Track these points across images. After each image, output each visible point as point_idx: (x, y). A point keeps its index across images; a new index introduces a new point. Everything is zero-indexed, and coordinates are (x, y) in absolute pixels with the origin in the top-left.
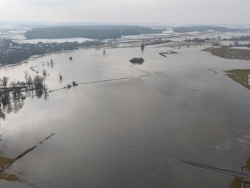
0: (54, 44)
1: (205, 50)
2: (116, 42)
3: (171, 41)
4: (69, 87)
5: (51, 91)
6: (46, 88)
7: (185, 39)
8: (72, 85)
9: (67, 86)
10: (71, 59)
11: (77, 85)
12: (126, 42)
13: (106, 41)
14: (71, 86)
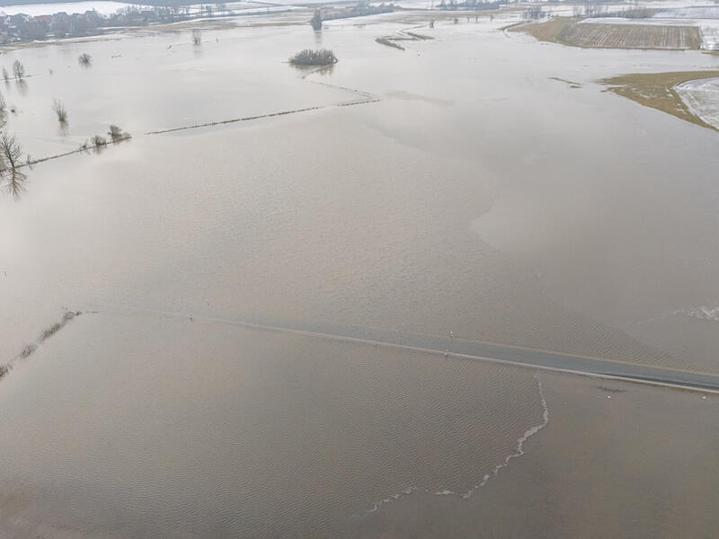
0: (18, 19)
1: (512, 28)
2: (226, 13)
3: (399, 8)
4: (99, 144)
5: (31, 161)
6: (12, 150)
7: (440, 3)
8: (109, 139)
9: (90, 144)
10: (85, 61)
11: (128, 138)
12: (259, 13)
13: (194, 10)
14: (105, 143)
